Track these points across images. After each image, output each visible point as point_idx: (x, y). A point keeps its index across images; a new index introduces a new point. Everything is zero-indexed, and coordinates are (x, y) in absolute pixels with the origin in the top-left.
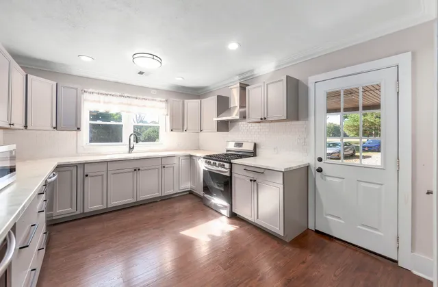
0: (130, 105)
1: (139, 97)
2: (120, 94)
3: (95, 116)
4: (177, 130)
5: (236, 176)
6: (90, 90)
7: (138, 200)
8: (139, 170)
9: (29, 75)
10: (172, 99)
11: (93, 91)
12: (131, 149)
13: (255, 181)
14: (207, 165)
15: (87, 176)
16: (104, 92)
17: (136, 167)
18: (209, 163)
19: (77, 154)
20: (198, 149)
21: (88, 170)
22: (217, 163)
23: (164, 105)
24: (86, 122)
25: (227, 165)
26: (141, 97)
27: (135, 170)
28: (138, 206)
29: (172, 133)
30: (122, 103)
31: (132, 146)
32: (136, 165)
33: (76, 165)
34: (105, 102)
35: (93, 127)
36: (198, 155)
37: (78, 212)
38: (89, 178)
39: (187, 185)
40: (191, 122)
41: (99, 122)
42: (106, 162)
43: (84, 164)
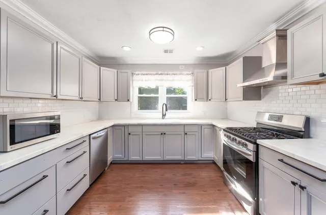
0: (162, 80)
1: (169, 73)
2: (155, 73)
3: (141, 91)
4: (202, 99)
5: (266, 165)
6: (137, 73)
7: (165, 159)
8: (165, 134)
9: (101, 68)
10: (196, 71)
11: (139, 73)
12: (164, 115)
13: (303, 188)
14: (226, 139)
15: (130, 134)
16: (145, 73)
17: (163, 131)
18: (229, 137)
19: (131, 118)
20: (226, 118)
21: (131, 130)
22: (238, 139)
23: (190, 77)
25: (251, 146)
26: (171, 73)
27: (162, 134)
28: (165, 164)
29: (196, 102)
30: (157, 80)
31: (164, 113)
33: (124, 126)
34: (146, 80)
36: (219, 125)
37: (126, 159)
38: (131, 136)
39: (209, 155)
40: (216, 91)
41: (144, 95)
42: (142, 125)
43: (128, 125)
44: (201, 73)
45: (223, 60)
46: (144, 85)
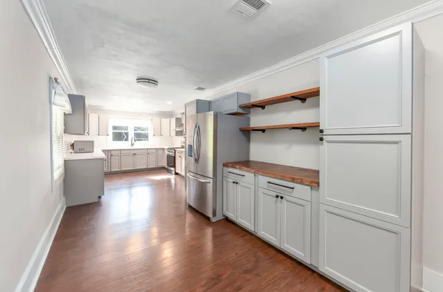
3: (115, 128)
7: (135, 169)
10: (154, 119)
11: (114, 117)
12: (132, 145)
17: (134, 153)
21: (113, 153)
24: (111, 131)
29: (154, 136)
31: (133, 143)
32: (134, 152)
33: (108, 151)
35: (114, 133)
37: (109, 171)
38: (112, 157)
41: (117, 131)
42: (121, 150)
44: (157, 120)
45: (169, 115)
46: (117, 125)
